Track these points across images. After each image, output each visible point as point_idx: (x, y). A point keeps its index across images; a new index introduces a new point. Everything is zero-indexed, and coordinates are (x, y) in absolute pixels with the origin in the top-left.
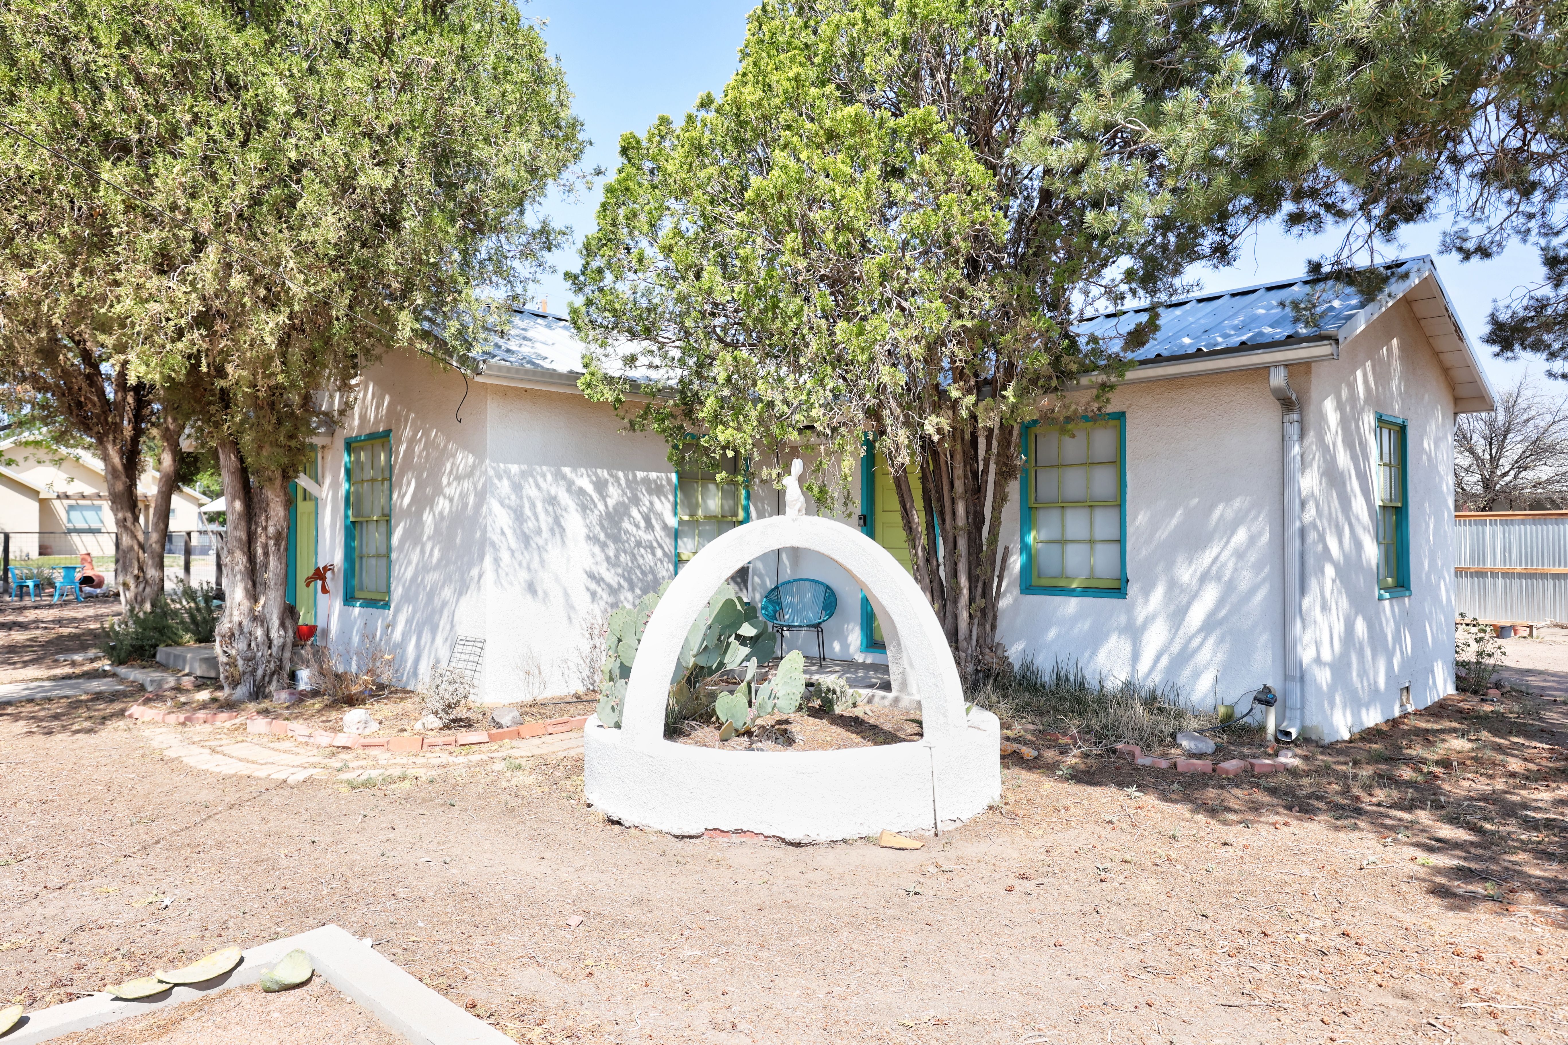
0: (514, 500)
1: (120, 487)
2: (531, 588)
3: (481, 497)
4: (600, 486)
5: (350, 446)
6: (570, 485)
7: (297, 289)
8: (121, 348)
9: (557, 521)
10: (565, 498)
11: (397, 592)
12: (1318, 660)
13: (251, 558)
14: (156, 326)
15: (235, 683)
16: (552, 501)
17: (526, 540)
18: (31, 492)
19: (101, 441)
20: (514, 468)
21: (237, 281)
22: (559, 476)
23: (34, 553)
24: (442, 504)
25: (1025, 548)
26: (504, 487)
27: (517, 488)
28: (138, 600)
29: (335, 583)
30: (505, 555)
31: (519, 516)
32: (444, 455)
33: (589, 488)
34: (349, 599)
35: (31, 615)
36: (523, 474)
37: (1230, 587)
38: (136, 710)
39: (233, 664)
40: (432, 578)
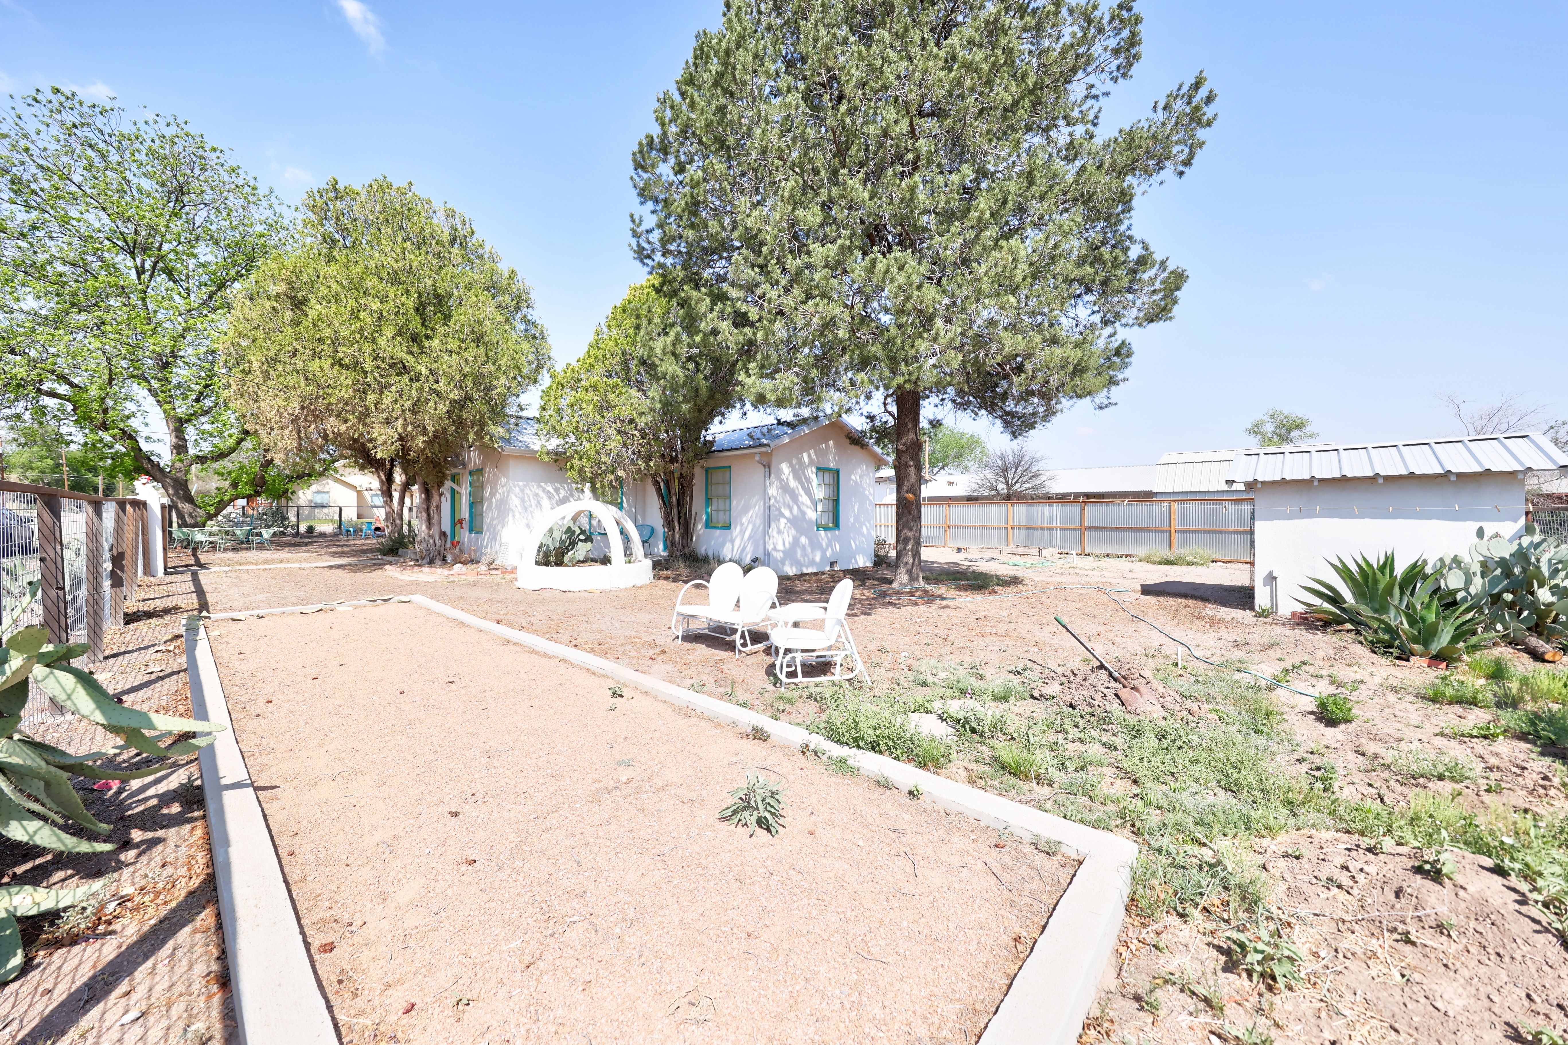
0: (521, 495)
1: (385, 488)
2: (528, 526)
3: (508, 493)
4: (557, 490)
5: (471, 474)
6: (544, 490)
7: (430, 429)
8: (375, 447)
9: (539, 502)
10: (541, 494)
11: (485, 528)
12: (775, 549)
13: (428, 515)
14: (385, 442)
15: (423, 559)
16: (537, 495)
17: (526, 509)
18: (354, 488)
19: (377, 470)
20: (521, 484)
21: (410, 428)
22: (539, 486)
23: (355, 518)
24: (498, 496)
25: (707, 513)
26: (517, 490)
27: (522, 490)
28: (393, 532)
29: (466, 525)
30: (517, 514)
31: (523, 500)
32: (498, 478)
33: (552, 491)
34: (471, 531)
35: (352, 542)
36: (525, 486)
37: (754, 526)
38: (387, 567)
39: (421, 552)
40: (495, 522)
